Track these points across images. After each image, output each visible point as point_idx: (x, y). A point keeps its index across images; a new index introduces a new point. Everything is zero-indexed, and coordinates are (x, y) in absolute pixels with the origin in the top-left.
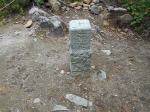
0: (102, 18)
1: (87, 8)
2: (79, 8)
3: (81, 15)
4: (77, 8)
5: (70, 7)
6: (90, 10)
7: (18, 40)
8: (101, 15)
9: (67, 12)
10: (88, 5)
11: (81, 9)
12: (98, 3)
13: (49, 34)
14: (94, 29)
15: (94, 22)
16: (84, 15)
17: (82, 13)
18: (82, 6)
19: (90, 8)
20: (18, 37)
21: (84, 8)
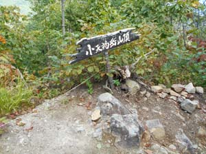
0: (197, 121)
1: (175, 99)
2: (164, 95)
3: (166, 108)
4: (160, 95)
5: (151, 92)
6: (179, 103)
7: (77, 140)
8: (196, 115)
9: (146, 99)
10: (177, 95)
11: (166, 97)
12: (192, 94)
13: (118, 142)
14: (184, 143)
15: (184, 125)
16: (170, 109)
17: (167, 105)
18: (169, 94)
19: (180, 100)
20: (78, 134)
21: (171, 97)
